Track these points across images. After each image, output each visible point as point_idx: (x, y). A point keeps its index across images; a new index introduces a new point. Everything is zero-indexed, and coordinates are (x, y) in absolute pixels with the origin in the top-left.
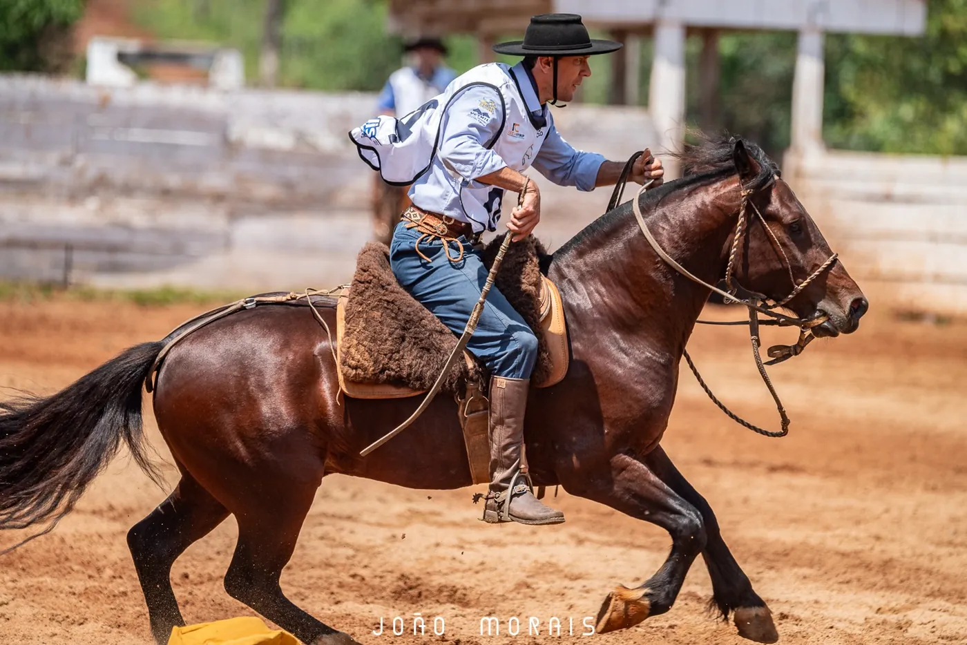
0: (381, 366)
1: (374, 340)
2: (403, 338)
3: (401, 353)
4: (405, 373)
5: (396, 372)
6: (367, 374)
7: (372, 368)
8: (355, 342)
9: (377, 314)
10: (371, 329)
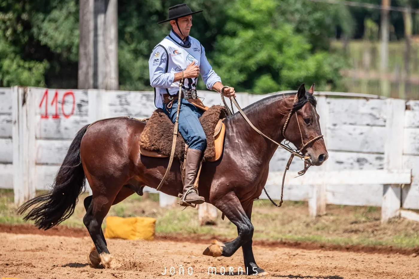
0: (152, 144)
1: (152, 134)
2: (163, 135)
3: (161, 140)
4: (160, 148)
5: (158, 147)
6: (147, 145)
7: (149, 144)
8: (145, 133)
9: (155, 126)
10: (152, 130)
